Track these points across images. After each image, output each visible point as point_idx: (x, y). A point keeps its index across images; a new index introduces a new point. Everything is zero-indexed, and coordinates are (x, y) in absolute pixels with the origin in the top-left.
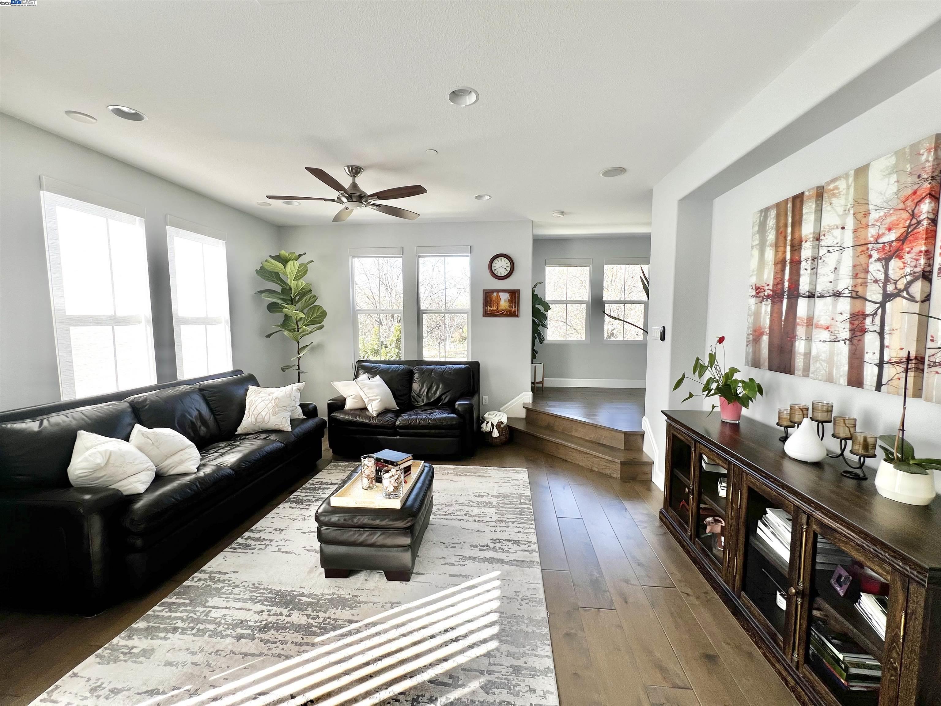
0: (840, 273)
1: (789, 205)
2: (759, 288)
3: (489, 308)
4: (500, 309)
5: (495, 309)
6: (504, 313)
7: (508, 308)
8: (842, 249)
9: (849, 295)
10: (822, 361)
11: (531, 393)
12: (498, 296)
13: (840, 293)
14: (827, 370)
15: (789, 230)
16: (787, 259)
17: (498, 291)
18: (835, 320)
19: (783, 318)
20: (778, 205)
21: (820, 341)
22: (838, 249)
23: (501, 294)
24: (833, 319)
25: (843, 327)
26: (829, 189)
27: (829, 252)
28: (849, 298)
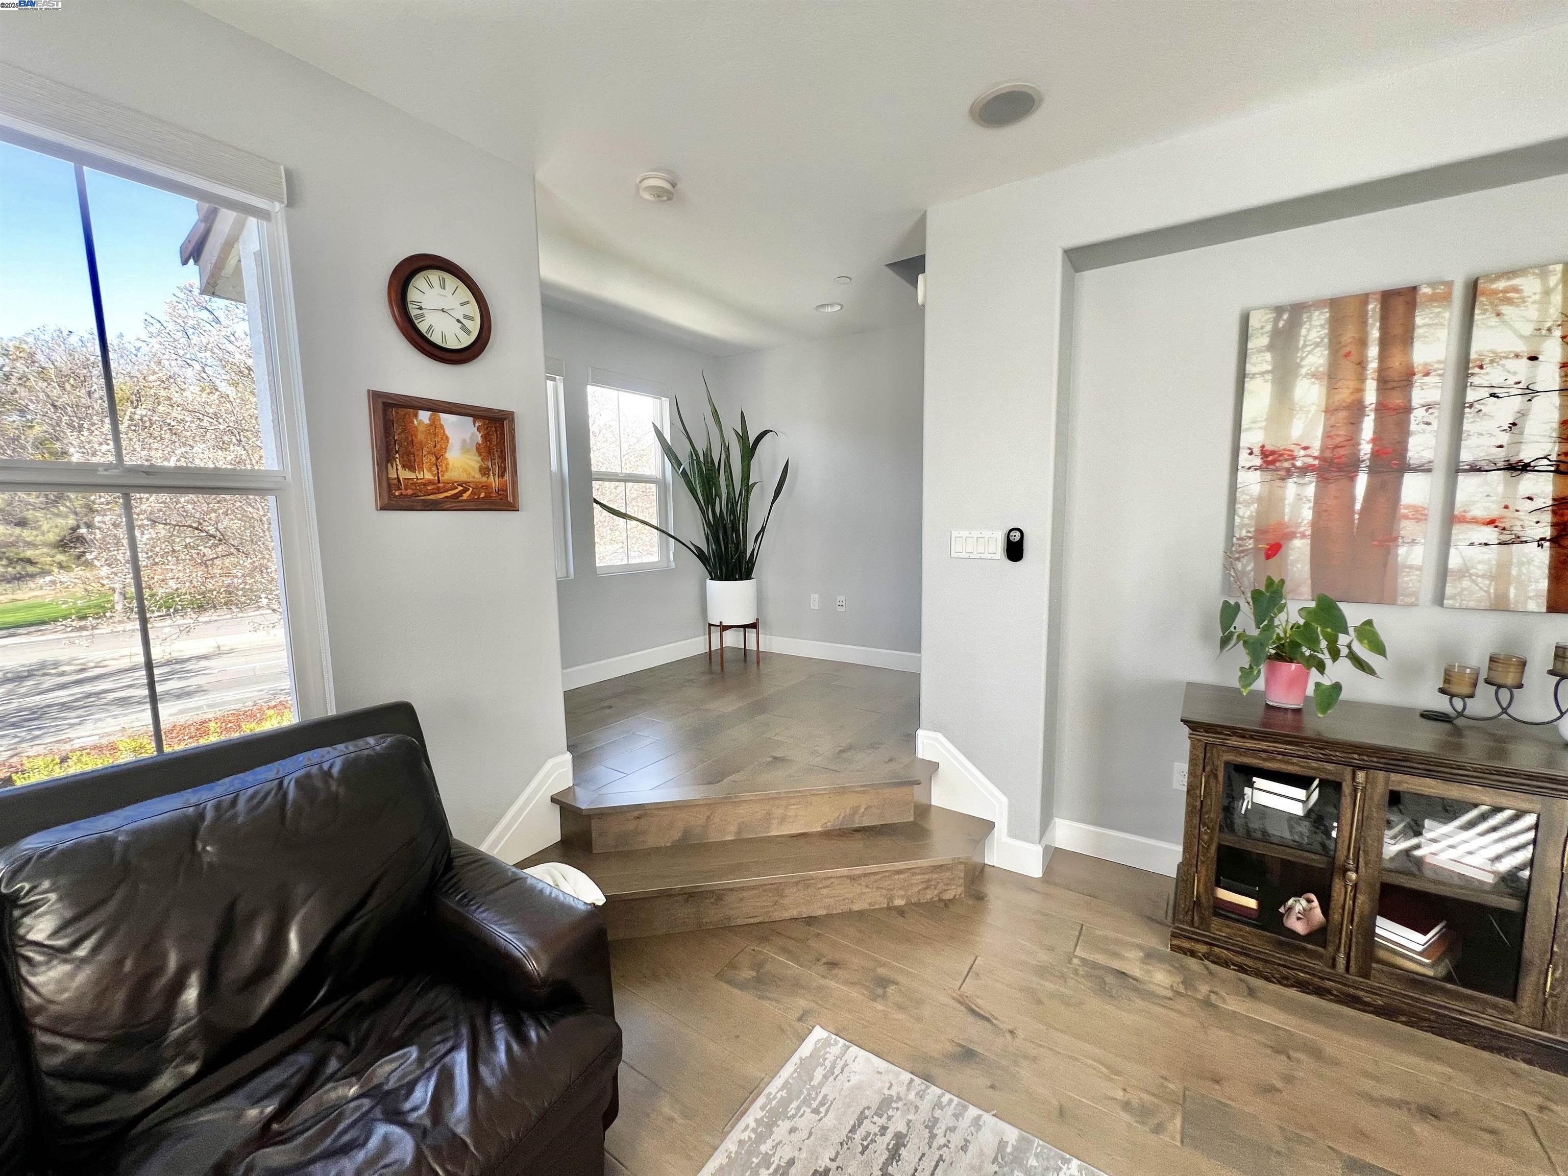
0: (1525, 433)
1: (1370, 307)
2: (1273, 453)
3: (405, 474)
4: (446, 477)
5: (429, 476)
6: (466, 496)
7: (478, 476)
8: (1530, 393)
9: (1552, 469)
10: (1478, 576)
11: (569, 756)
12: (435, 428)
13: (1528, 465)
14: (1492, 591)
15: (1373, 351)
16: (1367, 403)
17: (436, 407)
18: (1512, 508)
19: (1358, 506)
20: (1335, 304)
21: (1472, 544)
22: (1520, 391)
23: (447, 419)
24: (1506, 507)
25: (1536, 520)
26: (1492, 290)
27: (1493, 395)
28: (1552, 474)
